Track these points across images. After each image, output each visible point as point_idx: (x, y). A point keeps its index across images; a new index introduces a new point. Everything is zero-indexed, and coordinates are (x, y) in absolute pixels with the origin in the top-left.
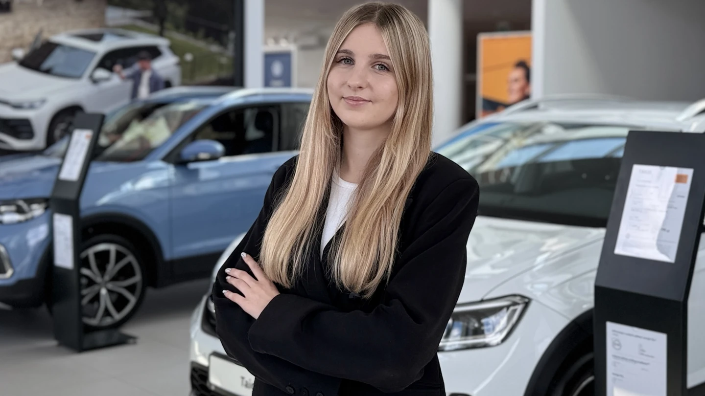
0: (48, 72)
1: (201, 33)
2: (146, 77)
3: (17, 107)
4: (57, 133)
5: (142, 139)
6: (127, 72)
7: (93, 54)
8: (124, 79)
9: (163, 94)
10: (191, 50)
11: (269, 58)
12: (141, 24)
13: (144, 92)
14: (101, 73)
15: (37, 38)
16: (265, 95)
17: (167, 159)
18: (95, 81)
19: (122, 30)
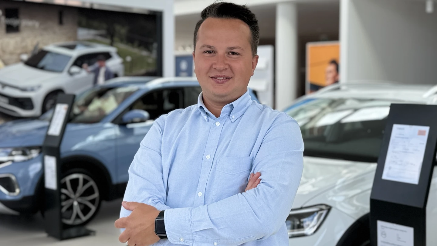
0: (42, 68)
1: (136, 43)
2: (102, 71)
3: (24, 90)
4: (48, 106)
6: (91, 68)
7: (69, 57)
8: (89, 72)
9: (113, 82)
10: (130, 54)
11: (178, 59)
12: (99, 38)
13: (101, 81)
14: (75, 69)
15: (36, 47)
16: (175, 82)
17: (114, 122)
18: (71, 74)
19: (87, 43)
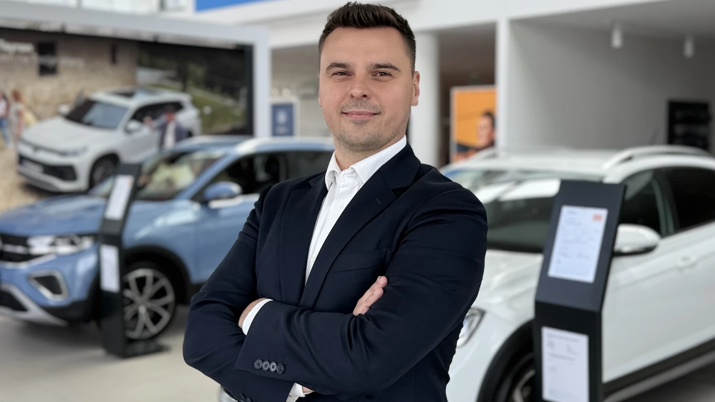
0: (89, 124)
1: (218, 88)
2: (171, 128)
3: (63, 154)
4: (98, 175)
5: (170, 182)
7: (126, 109)
9: (186, 144)
10: (209, 104)
11: (276, 108)
14: (134, 125)
17: (193, 199)
18: (128, 132)
19: (151, 88)
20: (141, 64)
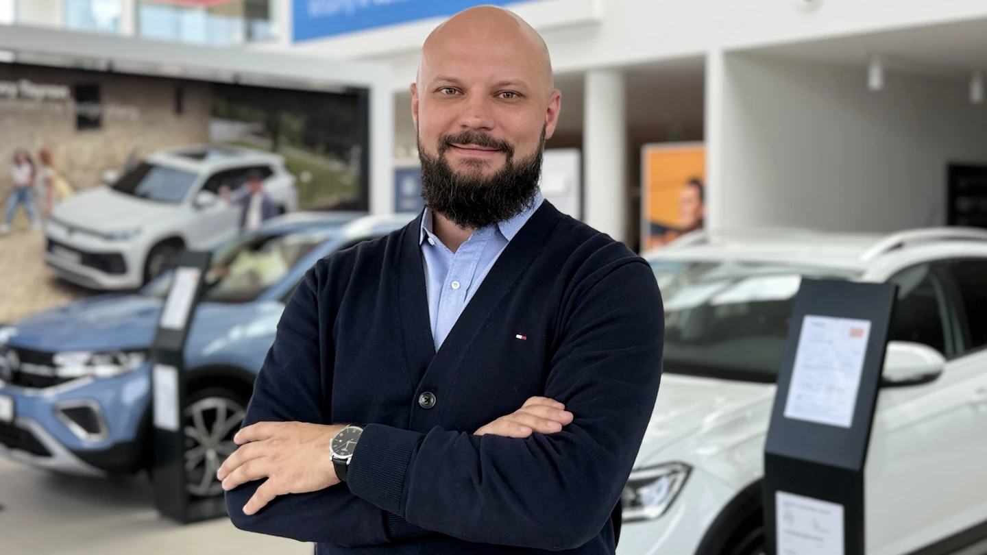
0: (145, 196)
1: (321, 147)
2: (256, 202)
4: (155, 266)
5: (253, 276)
6: (236, 195)
8: (233, 203)
9: (277, 224)
10: (308, 168)
12: (250, 139)
14: (206, 198)
15: (132, 156)
18: (197, 206)
20: (216, 114)
